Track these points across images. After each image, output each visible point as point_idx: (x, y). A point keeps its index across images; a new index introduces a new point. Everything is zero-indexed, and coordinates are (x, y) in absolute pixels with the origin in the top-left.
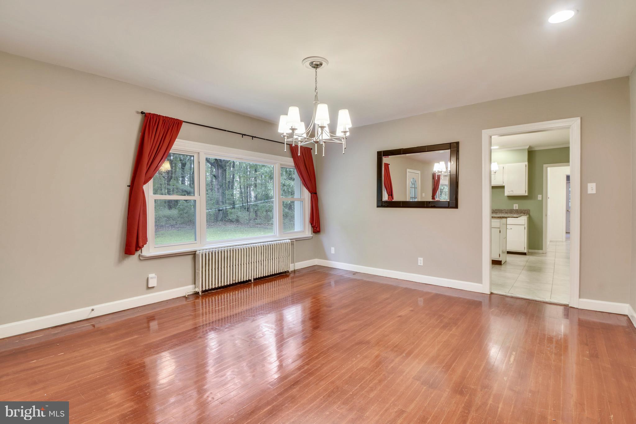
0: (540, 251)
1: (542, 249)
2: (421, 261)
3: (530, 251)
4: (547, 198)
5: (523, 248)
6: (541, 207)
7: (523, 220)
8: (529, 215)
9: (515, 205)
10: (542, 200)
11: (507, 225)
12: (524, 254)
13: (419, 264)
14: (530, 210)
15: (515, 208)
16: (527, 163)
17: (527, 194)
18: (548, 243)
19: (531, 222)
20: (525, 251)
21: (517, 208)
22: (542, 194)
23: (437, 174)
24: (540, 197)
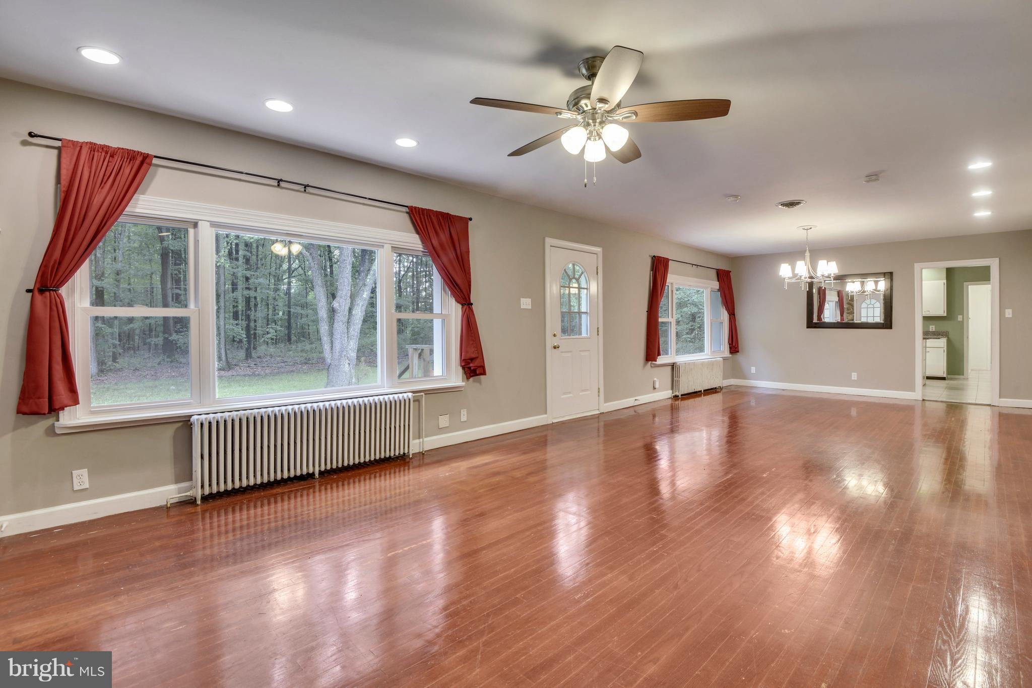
0: (961, 377)
1: (963, 375)
2: (854, 376)
3: (949, 376)
4: (968, 318)
5: (942, 372)
6: (962, 328)
7: (942, 342)
8: (948, 338)
9: (931, 327)
10: (963, 322)
11: (927, 348)
12: (944, 379)
13: (853, 379)
14: (948, 332)
15: (931, 330)
16: (945, 281)
17: (945, 315)
18: (970, 371)
19: (950, 343)
20: (945, 376)
21: (934, 330)
22: (963, 314)
23: (850, 294)
24: (960, 318)
